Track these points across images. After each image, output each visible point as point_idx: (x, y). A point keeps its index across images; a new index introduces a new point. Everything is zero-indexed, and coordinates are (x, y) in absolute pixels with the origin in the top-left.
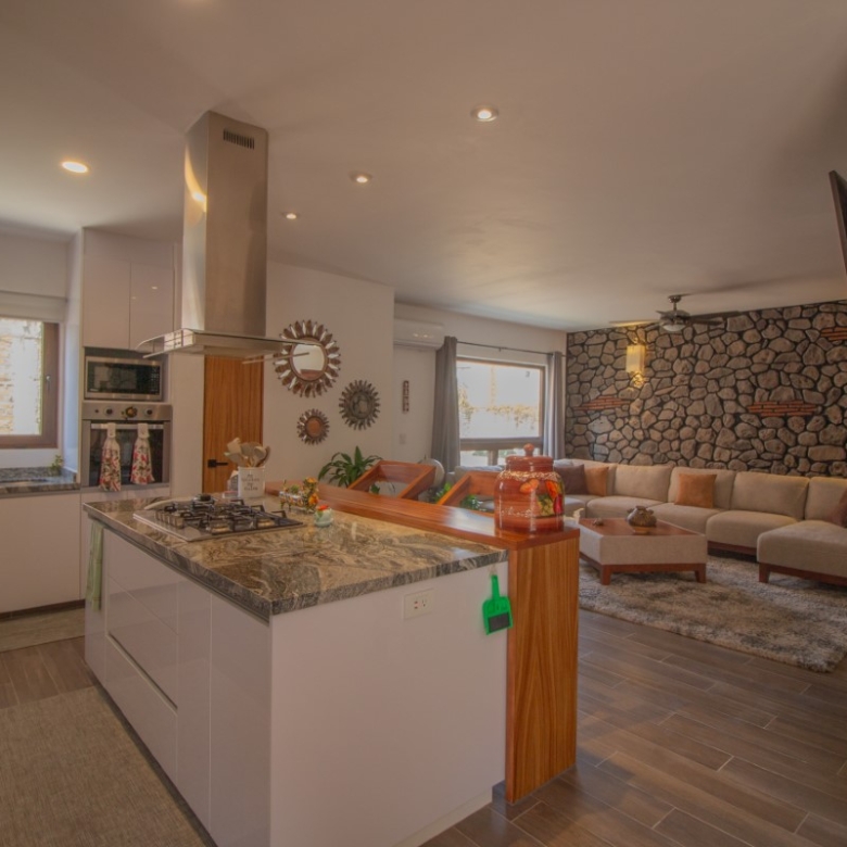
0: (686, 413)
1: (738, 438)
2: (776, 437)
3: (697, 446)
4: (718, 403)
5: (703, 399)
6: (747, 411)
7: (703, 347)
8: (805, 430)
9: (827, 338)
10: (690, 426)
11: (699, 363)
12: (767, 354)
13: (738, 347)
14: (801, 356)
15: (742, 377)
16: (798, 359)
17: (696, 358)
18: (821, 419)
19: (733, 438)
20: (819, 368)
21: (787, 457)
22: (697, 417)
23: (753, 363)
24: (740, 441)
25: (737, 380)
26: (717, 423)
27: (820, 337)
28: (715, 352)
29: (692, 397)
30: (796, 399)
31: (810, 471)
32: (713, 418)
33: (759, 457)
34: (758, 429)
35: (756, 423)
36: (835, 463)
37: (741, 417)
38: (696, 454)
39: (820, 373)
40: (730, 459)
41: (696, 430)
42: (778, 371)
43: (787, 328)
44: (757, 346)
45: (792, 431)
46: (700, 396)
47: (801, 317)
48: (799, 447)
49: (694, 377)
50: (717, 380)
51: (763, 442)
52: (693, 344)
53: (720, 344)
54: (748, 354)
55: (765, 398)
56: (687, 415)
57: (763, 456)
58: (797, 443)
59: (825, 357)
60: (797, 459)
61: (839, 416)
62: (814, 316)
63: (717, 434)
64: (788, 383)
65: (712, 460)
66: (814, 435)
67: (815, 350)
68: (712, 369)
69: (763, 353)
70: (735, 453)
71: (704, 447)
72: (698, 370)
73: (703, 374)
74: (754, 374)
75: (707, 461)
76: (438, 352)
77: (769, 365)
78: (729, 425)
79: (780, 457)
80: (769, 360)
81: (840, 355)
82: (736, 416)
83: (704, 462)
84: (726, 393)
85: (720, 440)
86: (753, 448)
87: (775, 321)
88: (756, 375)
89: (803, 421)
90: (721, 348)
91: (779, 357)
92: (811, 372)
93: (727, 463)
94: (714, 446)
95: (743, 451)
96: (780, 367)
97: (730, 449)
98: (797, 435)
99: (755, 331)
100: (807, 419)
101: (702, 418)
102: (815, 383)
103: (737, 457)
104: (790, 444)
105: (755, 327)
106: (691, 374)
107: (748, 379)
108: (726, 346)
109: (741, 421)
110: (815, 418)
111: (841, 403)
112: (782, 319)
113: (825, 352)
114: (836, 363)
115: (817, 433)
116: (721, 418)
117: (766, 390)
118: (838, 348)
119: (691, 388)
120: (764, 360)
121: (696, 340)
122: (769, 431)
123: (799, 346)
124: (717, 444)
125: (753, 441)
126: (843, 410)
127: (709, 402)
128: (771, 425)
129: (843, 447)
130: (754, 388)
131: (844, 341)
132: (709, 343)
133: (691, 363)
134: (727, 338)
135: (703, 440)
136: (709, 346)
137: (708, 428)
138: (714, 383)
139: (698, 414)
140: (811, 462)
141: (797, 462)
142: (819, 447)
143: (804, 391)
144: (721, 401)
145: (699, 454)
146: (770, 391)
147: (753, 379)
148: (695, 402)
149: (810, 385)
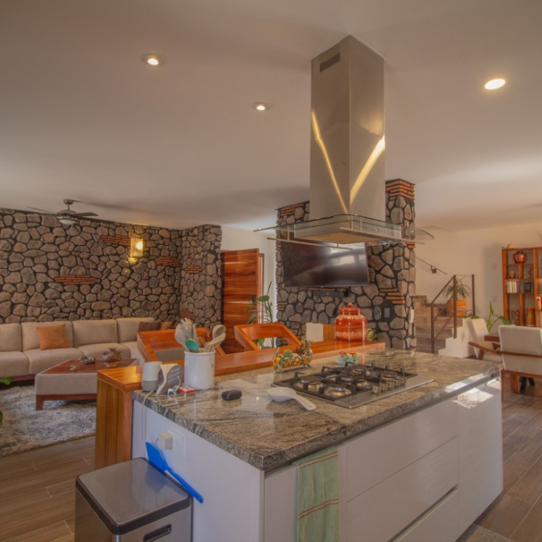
0: (4, 281)
1: (46, 299)
2: (73, 297)
3: (13, 305)
4: (33, 275)
5: (19, 271)
6: (54, 281)
7: (21, 233)
8: (90, 293)
9: (104, 241)
10: (6, 291)
11: (18, 244)
12: (70, 245)
13: (50, 238)
14: (89, 249)
15: (52, 258)
16: (88, 251)
17: (15, 240)
18: (100, 287)
19: (43, 299)
20: (99, 257)
21: (79, 309)
22: (14, 285)
23: (60, 250)
24: (48, 301)
25: (48, 259)
26: (31, 289)
27: (100, 240)
28: (31, 238)
29: (10, 269)
30: (86, 275)
31: (92, 316)
32: (28, 285)
33: (61, 311)
34: (61, 292)
35: (60, 289)
36: (105, 311)
37: (49, 285)
38: (11, 313)
39: (100, 260)
40: (41, 314)
41: (12, 294)
42: (76, 257)
43: (82, 231)
44: (63, 239)
45: (82, 294)
46: (17, 269)
47: (90, 226)
48: (86, 303)
49: (13, 254)
50: (33, 258)
51: (64, 301)
52: (13, 229)
53: (36, 233)
54: (57, 243)
55: (67, 273)
56: (5, 283)
57: (64, 310)
58: (85, 301)
59: (103, 251)
60: (85, 310)
61: (109, 284)
62: (98, 227)
63: (30, 297)
64: (82, 264)
65: (26, 316)
66: (95, 295)
67: (97, 246)
68: (28, 250)
69: (67, 244)
70: (44, 310)
71: (18, 307)
72: (16, 249)
73: (21, 253)
75: (22, 317)
77: (71, 252)
78: (40, 291)
79: (75, 310)
80: (71, 248)
81: (111, 251)
82: (46, 285)
83: (19, 318)
84: (39, 268)
85: (32, 301)
86: (57, 305)
87: (75, 225)
88: (61, 257)
89: (89, 287)
90: (36, 236)
91: (77, 248)
92: (94, 259)
93: (37, 317)
95: (50, 308)
96: (77, 254)
97: (41, 307)
98: (85, 295)
99: (61, 229)
100: (92, 286)
101: (18, 286)
102: (97, 265)
103: (45, 313)
104: (81, 302)
105: (62, 226)
106: (10, 252)
107: (56, 259)
108: (41, 235)
109: (49, 287)
110: (96, 286)
111: (110, 278)
112: (79, 225)
113: (103, 249)
114: (108, 255)
115: (97, 294)
116: (34, 285)
117: (69, 268)
118: (110, 247)
119: (9, 263)
120: (67, 248)
121: (15, 226)
122: (68, 294)
123: (88, 243)
124: (30, 304)
125: (57, 300)
126: (110, 281)
127: (24, 274)
128: (70, 290)
129: (109, 301)
130: (60, 265)
131: (113, 244)
132: (27, 231)
133: (10, 243)
134: (42, 229)
135: (18, 302)
136: (27, 233)
137: (23, 292)
138: (30, 260)
139: (15, 282)
140: (93, 311)
141: (85, 312)
142: (98, 302)
143: (91, 270)
144: (35, 273)
145: (14, 313)
146: (70, 268)
147: (59, 260)
148: (12, 273)
149: (94, 266)
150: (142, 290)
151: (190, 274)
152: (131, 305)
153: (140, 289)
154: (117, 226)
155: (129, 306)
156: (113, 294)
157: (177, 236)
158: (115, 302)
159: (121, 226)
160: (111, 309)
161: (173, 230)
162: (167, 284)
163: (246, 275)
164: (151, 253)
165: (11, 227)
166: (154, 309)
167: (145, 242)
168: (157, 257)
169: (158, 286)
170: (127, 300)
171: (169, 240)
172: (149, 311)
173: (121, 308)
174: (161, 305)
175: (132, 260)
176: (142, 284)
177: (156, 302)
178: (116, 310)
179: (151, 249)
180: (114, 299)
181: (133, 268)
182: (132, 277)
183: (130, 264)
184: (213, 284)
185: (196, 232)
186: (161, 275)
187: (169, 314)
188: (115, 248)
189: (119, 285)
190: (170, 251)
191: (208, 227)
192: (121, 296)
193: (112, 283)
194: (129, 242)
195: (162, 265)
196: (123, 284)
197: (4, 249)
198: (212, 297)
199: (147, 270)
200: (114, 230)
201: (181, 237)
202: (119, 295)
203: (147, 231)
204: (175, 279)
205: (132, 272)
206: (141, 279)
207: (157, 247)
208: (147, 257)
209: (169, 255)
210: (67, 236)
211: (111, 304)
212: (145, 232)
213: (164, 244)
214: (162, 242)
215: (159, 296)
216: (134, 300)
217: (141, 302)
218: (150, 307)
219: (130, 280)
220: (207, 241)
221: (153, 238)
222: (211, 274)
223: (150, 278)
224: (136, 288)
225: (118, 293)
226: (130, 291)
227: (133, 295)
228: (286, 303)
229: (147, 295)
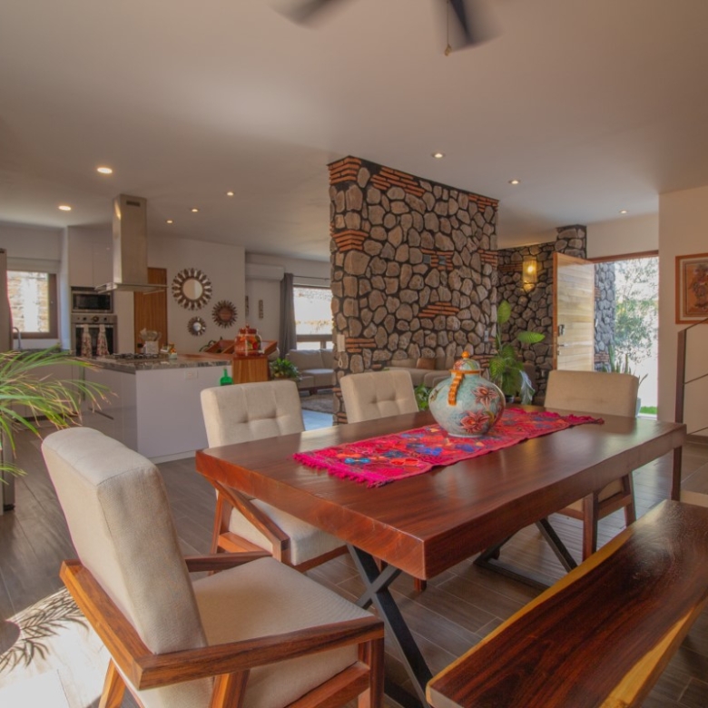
9: (500, 270)
59: (500, 281)
76: (281, 282)
81: (506, 280)
113: (500, 279)
118: (506, 277)
129: (508, 333)
131: (509, 272)
150: (540, 320)
153: (538, 319)
154: (513, 252)
156: (511, 326)
158: (513, 334)
159: (516, 251)
164: (549, 275)
175: (528, 287)
176: (540, 313)
179: (550, 271)
180: (512, 331)
181: (530, 296)
182: (529, 306)
183: (526, 292)
188: (512, 276)
189: (515, 315)
192: (519, 328)
194: (521, 267)
196: (520, 315)
199: (545, 296)
200: (510, 257)
203: (544, 249)
205: (529, 300)
206: (539, 308)
208: (545, 281)
211: (509, 336)
212: (542, 251)
218: (550, 341)
219: (528, 310)
223: (548, 305)
224: (534, 318)
225: (514, 324)
226: (527, 322)
227: (530, 326)
229: (546, 327)
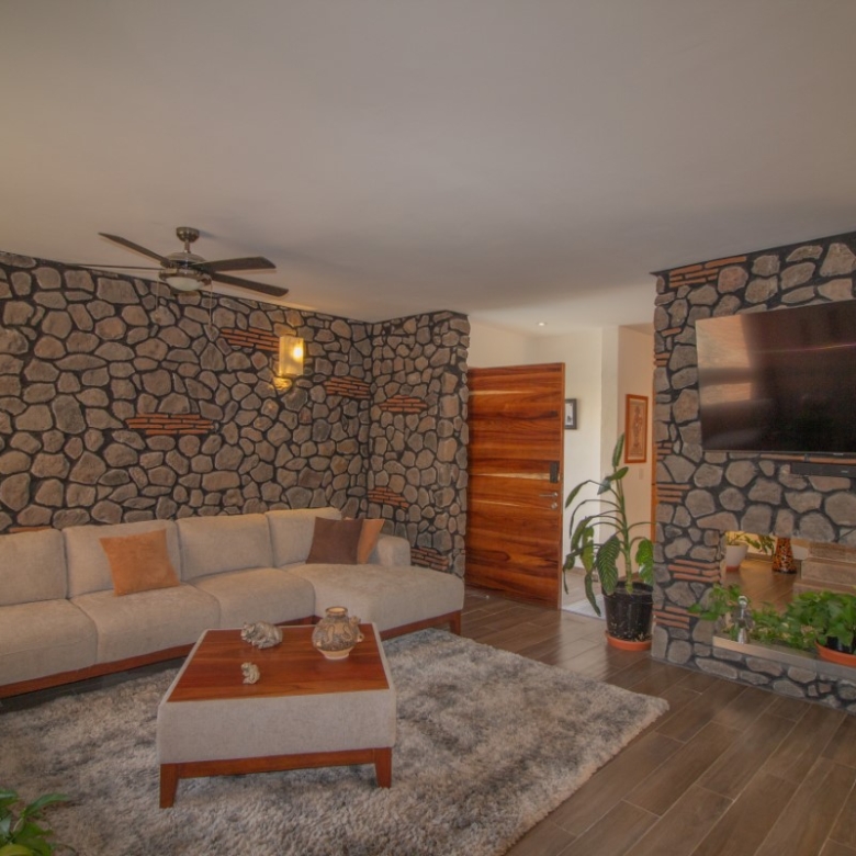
0: (13, 426)
1: (108, 467)
2: (164, 463)
3: (35, 482)
4: (79, 411)
5: (48, 403)
6: (126, 427)
7: (51, 314)
8: (200, 452)
9: (226, 340)
10: (18, 450)
11: (44, 339)
12: (157, 346)
13: (115, 328)
14: (198, 357)
15: (120, 374)
16: (195, 360)
17: (37, 328)
18: (219, 439)
19: (102, 467)
20: (217, 374)
21: (177, 489)
22: (37, 435)
23: (136, 356)
24: (113, 471)
25: (112, 377)
26: (75, 443)
27: (219, 337)
28: (74, 328)
29: (25, 398)
30: (191, 413)
31: (203, 504)
32: (67, 436)
33: (140, 494)
34: (139, 452)
35: (139, 444)
36: (229, 492)
37: (114, 435)
38: (31, 500)
39: (219, 381)
40: (96, 501)
41: (32, 456)
42: (170, 372)
43: (182, 315)
44: (144, 333)
45: (182, 454)
46: (43, 398)
47: (199, 306)
48: (191, 475)
49: (34, 362)
50: (78, 374)
51: (145, 471)
52: (33, 304)
53: (86, 316)
54: (129, 341)
55: (152, 409)
56: (15, 430)
57: (144, 492)
58: (190, 470)
59: (225, 362)
60: (189, 490)
61: (236, 435)
62: (213, 309)
63: (73, 462)
64: (184, 390)
65: (65, 506)
66: (209, 458)
67: (213, 352)
68: (68, 354)
69: (151, 342)
70: (103, 492)
71: (46, 486)
72: (40, 351)
73: (51, 361)
74: (137, 372)
75: (54, 508)
77: (159, 362)
78: (95, 448)
79: (169, 490)
80: (160, 353)
81: (240, 362)
82: (107, 433)
83: (46, 513)
84: (92, 397)
85: (78, 472)
86: (131, 480)
87: (168, 301)
88: (140, 373)
89: (196, 440)
90: (86, 323)
91: (171, 353)
92: (208, 378)
93: (89, 510)
94: (65, 482)
95: (115, 487)
96: (173, 367)
97: (96, 485)
98: (189, 458)
99: (140, 309)
100: (202, 438)
101: (45, 436)
102: (213, 393)
103: (106, 498)
104: (180, 472)
105: (140, 304)
106: (27, 357)
107: (130, 378)
108: (95, 321)
109: (112, 441)
110: (212, 437)
111: (237, 420)
112: (176, 302)
113: (224, 356)
114: (235, 371)
115: (213, 456)
116: (81, 436)
117: (156, 397)
118: (238, 354)
119: (25, 383)
120: (152, 352)
121: (37, 297)
122: (155, 455)
123: (196, 343)
124: (71, 479)
125: (131, 470)
126: (239, 428)
127: (59, 409)
128: (158, 447)
129: (237, 471)
130: (138, 392)
131: (243, 347)
132: (65, 310)
133: (27, 337)
134: (98, 309)
135: (46, 475)
136: (65, 314)
137: (57, 453)
138: (72, 378)
139: (38, 428)
140: (205, 493)
141: (189, 494)
142: (214, 473)
143: (200, 402)
144: (83, 407)
145: (37, 499)
146: (159, 399)
147: (136, 378)
148: (32, 407)
149: (208, 396)
150: (300, 446)
151: (394, 414)
152: (279, 479)
153: (296, 444)
154: (252, 309)
155: (274, 480)
156: (245, 456)
157: (364, 336)
158: (248, 473)
159: (259, 309)
160: (241, 487)
161: (357, 323)
162: (345, 435)
163: (531, 419)
164: (316, 370)
165: (28, 299)
166: (321, 486)
167: (306, 343)
168: (328, 378)
169: (329, 438)
170: (271, 467)
171: (349, 343)
172: (312, 490)
173: (259, 485)
174: (334, 476)
175: (282, 383)
176: (301, 435)
177: (325, 471)
178: (251, 489)
179: (317, 360)
180: (246, 467)
181: (283, 400)
182: (280, 419)
183: (276, 392)
184: (453, 436)
185: (410, 326)
186: (334, 416)
187: (348, 496)
188: (249, 355)
189: (256, 436)
190: (350, 367)
191: (445, 316)
192: (260, 460)
193: (243, 431)
194: (275, 344)
195: (336, 394)
196: (264, 434)
197: (13, 350)
198: (451, 463)
199: (309, 405)
200: (247, 316)
201: (371, 337)
202: (255, 457)
203: (309, 322)
204: (360, 424)
205: (282, 407)
206: (299, 424)
207: (326, 357)
208: (310, 378)
209: (349, 374)
210: (150, 325)
211: (240, 476)
212: (306, 324)
213: (340, 351)
214: (335, 346)
215: (330, 458)
216: (283, 467)
217: (298, 471)
218: (314, 483)
219: (278, 426)
220: (441, 346)
221: (320, 337)
222: (449, 415)
223: (314, 420)
224: (289, 443)
225: (254, 453)
226: (277, 449)
227: (283, 456)
228: (688, 487)
229: (308, 458)
